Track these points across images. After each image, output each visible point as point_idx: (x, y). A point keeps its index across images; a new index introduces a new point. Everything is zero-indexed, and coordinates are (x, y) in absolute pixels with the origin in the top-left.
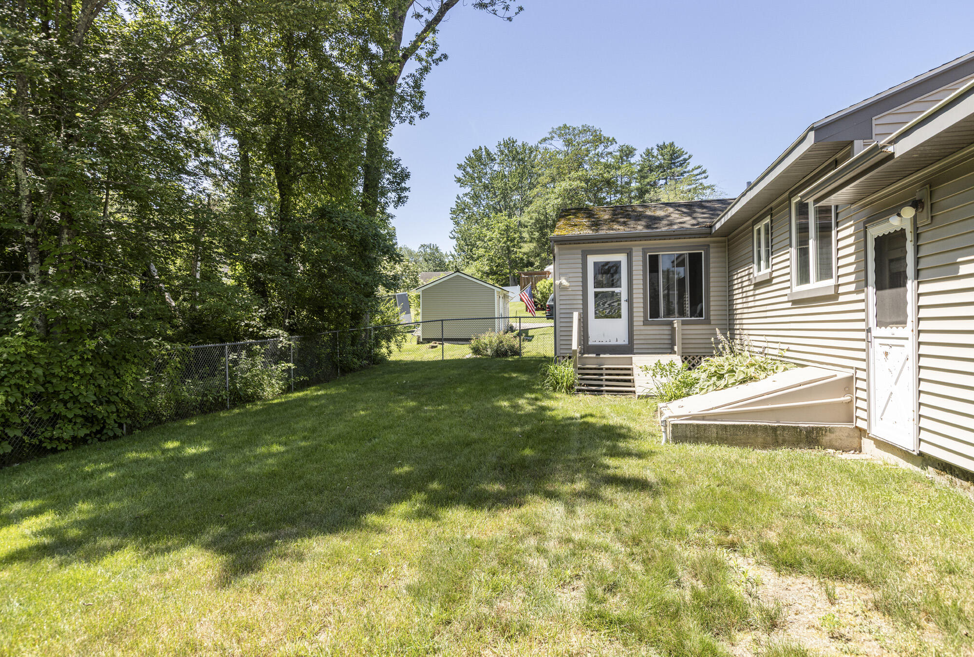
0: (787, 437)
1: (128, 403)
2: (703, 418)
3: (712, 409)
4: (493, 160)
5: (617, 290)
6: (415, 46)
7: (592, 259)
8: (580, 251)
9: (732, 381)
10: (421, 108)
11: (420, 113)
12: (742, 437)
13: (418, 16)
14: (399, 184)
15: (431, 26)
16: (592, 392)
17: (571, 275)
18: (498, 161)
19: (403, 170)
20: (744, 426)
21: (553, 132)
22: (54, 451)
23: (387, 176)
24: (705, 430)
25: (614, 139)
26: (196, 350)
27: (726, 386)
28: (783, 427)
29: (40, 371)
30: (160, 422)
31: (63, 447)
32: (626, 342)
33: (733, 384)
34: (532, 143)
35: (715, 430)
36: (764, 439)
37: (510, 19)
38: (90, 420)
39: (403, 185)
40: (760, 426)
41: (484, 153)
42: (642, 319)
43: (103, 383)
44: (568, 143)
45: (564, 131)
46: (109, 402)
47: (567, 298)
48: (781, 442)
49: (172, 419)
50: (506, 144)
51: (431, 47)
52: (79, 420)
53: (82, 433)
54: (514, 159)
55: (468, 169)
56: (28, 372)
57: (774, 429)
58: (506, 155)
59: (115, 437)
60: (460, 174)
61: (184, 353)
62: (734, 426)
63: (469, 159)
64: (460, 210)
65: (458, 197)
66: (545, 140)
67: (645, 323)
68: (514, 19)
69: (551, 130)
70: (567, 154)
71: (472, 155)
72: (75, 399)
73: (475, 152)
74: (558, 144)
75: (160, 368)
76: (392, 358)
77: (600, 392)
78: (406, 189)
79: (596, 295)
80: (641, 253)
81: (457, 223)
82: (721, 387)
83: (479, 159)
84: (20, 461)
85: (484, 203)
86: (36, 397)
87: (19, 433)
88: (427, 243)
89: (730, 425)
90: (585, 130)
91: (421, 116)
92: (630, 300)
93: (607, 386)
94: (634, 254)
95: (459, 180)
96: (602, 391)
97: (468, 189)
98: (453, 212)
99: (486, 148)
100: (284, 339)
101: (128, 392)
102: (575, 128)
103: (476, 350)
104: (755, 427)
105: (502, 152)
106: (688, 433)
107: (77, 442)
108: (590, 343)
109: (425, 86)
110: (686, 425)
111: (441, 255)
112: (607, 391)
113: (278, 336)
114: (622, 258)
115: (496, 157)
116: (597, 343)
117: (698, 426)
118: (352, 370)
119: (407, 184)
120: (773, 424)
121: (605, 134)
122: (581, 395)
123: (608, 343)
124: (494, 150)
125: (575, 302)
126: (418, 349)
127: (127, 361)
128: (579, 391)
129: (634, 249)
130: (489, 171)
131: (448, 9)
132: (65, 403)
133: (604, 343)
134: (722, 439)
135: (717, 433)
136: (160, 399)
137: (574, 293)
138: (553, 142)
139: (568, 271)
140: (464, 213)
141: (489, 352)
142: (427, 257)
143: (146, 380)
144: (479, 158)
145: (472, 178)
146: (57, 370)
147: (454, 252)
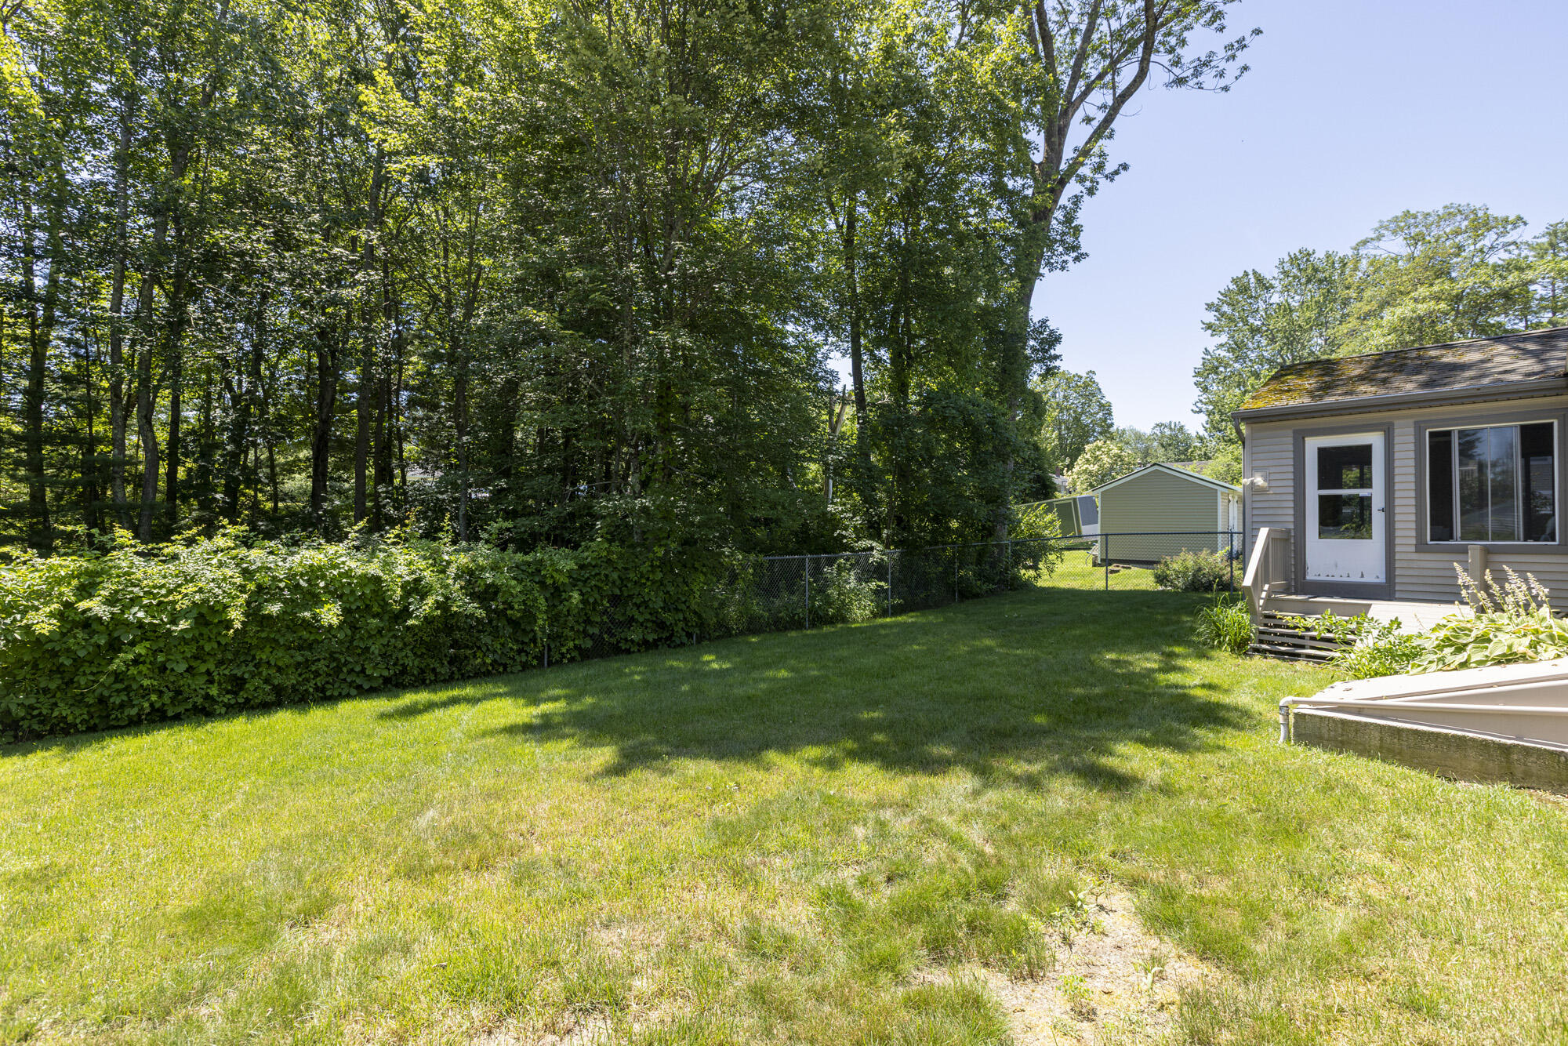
0: (1534, 768)
1: (695, 613)
2: (1359, 710)
3: (1381, 698)
4: (1268, 287)
5: (1363, 492)
6: (1075, 165)
7: (1313, 444)
8: (1290, 432)
9: (1478, 656)
10: (1075, 248)
11: (1074, 254)
12: (1433, 754)
13: (1088, 120)
14: (1047, 351)
15: (1098, 134)
16: (1280, 655)
17: (1272, 470)
18: (1279, 288)
19: (1052, 332)
20: (1439, 735)
21: (1381, 227)
22: (628, 652)
23: (1032, 343)
24: (1357, 731)
25: (1519, 218)
26: (772, 562)
27: (1464, 665)
28: (1527, 751)
29: (615, 575)
30: (730, 635)
31: (635, 649)
32: (1382, 579)
33: (1481, 663)
34: (1344, 250)
35: (1377, 734)
36: (1482, 763)
37: (1226, 89)
38: (661, 625)
39: (1052, 352)
40: (1473, 740)
41: (1253, 280)
42: (1414, 541)
43: (672, 589)
44: (1416, 239)
45: (1405, 224)
46: (677, 610)
47: (1266, 505)
48: (1519, 775)
49: (741, 633)
50: (1293, 260)
51: (1097, 160)
52: (649, 625)
53: (651, 637)
54: (1309, 281)
55: (1225, 308)
56: (606, 576)
57: (1506, 750)
58: (1295, 277)
59: (682, 645)
60: (1211, 317)
61: (758, 566)
62: (1416, 732)
63: (1227, 293)
64: (1209, 370)
65: (1207, 352)
66: (1365, 242)
67: (1421, 547)
68: (1232, 87)
69: (1377, 225)
70: (1412, 258)
71: (1232, 287)
72: (645, 603)
73: (1235, 281)
74: (1395, 246)
75: (734, 578)
76: (1040, 583)
77: (1294, 657)
78: (1056, 357)
79: (1323, 499)
80: (1412, 430)
81: (1205, 390)
82: (1453, 666)
83: (1246, 289)
84: (602, 656)
85: (1253, 356)
86: (615, 600)
87: (596, 631)
88: (1166, 421)
89: (1408, 730)
90: (1451, 213)
91: (1077, 259)
92: (1389, 510)
93: (1313, 648)
94: (1397, 431)
95: (1209, 326)
96: (1299, 655)
97: (1223, 338)
98: (1197, 374)
99: (1255, 272)
100: (878, 553)
101: (695, 601)
102: (1428, 214)
103: (1161, 579)
104: (1462, 739)
105: (1286, 273)
106: (1324, 731)
107: (647, 646)
108: (1308, 578)
109: (1081, 218)
110: (1321, 718)
111: (1188, 437)
112: (1309, 656)
113: (872, 549)
114: (1374, 440)
115: (1276, 283)
116: (1323, 578)
117: (1343, 722)
118: (977, 596)
119: (1058, 350)
120: (1503, 741)
121: (1496, 212)
122: (1257, 657)
123: (1345, 579)
124: (1270, 272)
125: (1280, 512)
126: (1091, 574)
127: (696, 569)
128: (1257, 650)
129: (1396, 422)
130: (1262, 305)
131: (1123, 102)
132: (638, 607)
133: (1337, 579)
134: (1390, 750)
135: (1381, 740)
136: (732, 611)
137: (1278, 497)
138: (1381, 244)
139: (1271, 462)
140: (1216, 373)
141: (1180, 583)
142: (1165, 441)
143: (719, 590)
144: (1244, 289)
145: (1231, 320)
146: (632, 575)
147: (1202, 432)
